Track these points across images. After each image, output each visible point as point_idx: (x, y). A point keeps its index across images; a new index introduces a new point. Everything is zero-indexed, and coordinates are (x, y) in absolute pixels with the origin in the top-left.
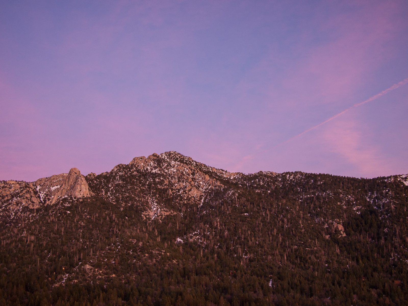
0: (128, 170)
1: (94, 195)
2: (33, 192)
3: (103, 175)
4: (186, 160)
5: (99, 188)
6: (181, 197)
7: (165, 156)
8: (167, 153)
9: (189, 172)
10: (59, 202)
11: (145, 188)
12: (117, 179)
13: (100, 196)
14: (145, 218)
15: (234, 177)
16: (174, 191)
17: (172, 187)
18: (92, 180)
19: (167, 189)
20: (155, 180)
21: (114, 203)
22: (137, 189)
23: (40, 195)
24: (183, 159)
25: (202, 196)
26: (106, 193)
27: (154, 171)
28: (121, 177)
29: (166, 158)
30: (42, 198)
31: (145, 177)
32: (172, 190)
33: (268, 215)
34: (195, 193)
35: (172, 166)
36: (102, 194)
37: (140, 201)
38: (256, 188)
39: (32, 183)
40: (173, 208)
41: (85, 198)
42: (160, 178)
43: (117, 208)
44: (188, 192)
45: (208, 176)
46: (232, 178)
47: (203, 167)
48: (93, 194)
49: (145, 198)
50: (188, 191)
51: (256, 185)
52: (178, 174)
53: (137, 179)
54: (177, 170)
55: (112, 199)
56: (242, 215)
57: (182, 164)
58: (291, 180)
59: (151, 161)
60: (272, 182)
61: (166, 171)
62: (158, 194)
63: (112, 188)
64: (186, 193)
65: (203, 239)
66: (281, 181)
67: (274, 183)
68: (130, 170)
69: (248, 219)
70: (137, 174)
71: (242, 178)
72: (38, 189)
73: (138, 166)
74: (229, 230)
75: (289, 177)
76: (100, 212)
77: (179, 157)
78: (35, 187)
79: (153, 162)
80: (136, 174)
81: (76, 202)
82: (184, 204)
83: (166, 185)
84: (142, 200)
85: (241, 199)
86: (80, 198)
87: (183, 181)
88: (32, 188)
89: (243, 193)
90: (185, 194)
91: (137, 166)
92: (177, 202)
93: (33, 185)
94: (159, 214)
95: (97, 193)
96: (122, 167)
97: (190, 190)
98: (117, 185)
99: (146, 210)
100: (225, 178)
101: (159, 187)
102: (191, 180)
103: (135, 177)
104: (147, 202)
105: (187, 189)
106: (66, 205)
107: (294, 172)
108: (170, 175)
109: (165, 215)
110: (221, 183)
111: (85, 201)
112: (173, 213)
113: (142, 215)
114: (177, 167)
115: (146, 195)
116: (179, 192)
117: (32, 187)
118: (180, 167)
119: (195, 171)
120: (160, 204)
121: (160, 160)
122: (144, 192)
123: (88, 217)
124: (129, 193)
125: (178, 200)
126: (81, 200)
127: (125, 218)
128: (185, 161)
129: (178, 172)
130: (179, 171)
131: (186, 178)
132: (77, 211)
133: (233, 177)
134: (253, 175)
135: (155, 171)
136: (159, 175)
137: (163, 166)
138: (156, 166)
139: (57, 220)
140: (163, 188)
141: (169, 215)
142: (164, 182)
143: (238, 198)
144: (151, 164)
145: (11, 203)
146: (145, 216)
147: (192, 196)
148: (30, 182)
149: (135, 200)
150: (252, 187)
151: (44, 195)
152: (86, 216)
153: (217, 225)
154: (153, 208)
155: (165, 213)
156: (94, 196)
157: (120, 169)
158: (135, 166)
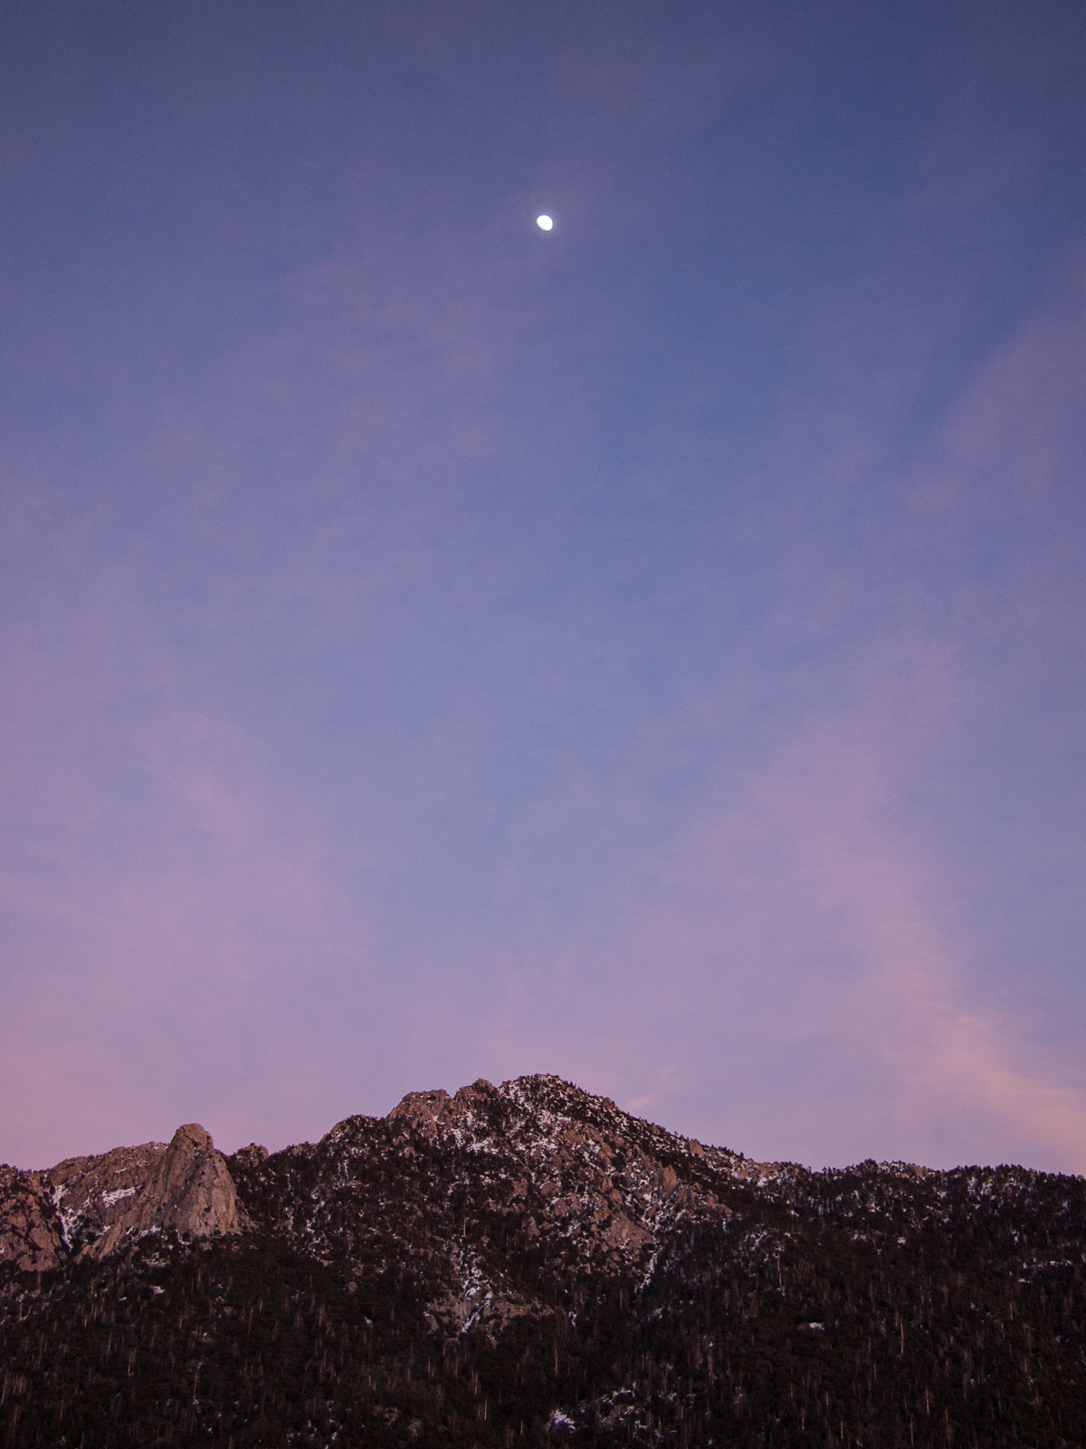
0: (384, 1137)
1: (256, 1227)
2: (38, 1208)
3: (292, 1155)
4: (592, 1110)
5: (274, 1202)
6: (573, 1250)
7: (519, 1093)
8: (524, 1081)
9: (602, 1155)
10: (127, 1251)
11: (442, 1208)
12: (342, 1173)
13: (275, 1233)
14: (435, 1326)
15: (770, 1178)
16: (547, 1226)
17: (540, 1211)
18: (251, 1173)
19: (523, 1216)
20: (479, 1179)
21: (326, 1263)
22: (412, 1212)
23: (63, 1221)
24: (584, 1104)
25: (652, 1247)
26: (299, 1222)
27: (476, 1147)
28: (355, 1163)
29: (522, 1100)
30: (69, 1232)
31: (442, 1169)
32: (540, 1219)
33: (898, 1333)
34: (624, 1235)
35: (541, 1131)
36: (285, 1228)
37: (420, 1258)
38: (854, 1224)
39: (38, 1177)
40: (542, 1289)
41: (223, 1240)
42: (496, 1175)
43: (336, 1282)
44: (599, 1233)
45: (672, 1171)
46: (760, 1184)
47: (655, 1139)
48: (252, 1224)
49: (439, 1249)
50: (598, 1227)
51: (851, 1214)
52: (564, 1161)
53: (412, 1175)
54: (560, 1144)
55: (319, 1247)
56: (801, 1327)
57: (579, 1124)
58: (985, 1198)
59: (468, 1108)
60: (911, 1203)
61: (521, 1147)
62: (488, 1236)
63: (323, 1203)
64: (591, 1234)
65: (650, 1417)
66: (945, 1202)
67: (921, 1211)
68: (389, 1141)
69: (822, 1346)
70: (415, 1155)
71: (799, 1183)
72: (56, 1198)
73: (420, 1125)
74: (749, 1386)
75: (978, 1186)
76: (273, 1293)
77: (570, 1096)
78: (48, 1190)
79: (473, 1114)
80: (411, 1154)
81: (188, 1251)
82: (583, 1278)
83: (517, 1200)
85: (795, 1267)
86: (204, 1239)
87: (581, 1190)
88: (35, 1194)
89: (802, 1241)
90: (587, 1237)
91: (414, 1126)
92: (556, 1269)
93: (41, 1183)
94: (487, 1313)
95: (265, 1219)
96: (362, 1126)
98: (340, 1195)
99: (442, 1295)
100: (735, 1181)
101: (494, 1208)
102: (611, 1184)
103: (405, 1165)
104: (447, 1261)
105: (596, 1218)
106: (153, 1263)
107: (993, 1167)
108: (534, 1162)
109: (512, 1315)
110: (720, 1202)
111: (221, 1250)
112: (541, 1310)
113: (427, 1315)
114: (561, 1133)
115: (445, 1237)
116: (564, 1229)
117: (36, 1189)
118: (572, 1133)
119: (625, 1151)
120: (494, 1273)
121: (498, 1106)
122: (437, 1226)
123: (228, 1310)
124: (382, 1226)
125: (560, 1260)
126: (206, 1247)
127: (364, 1321)
128: (590, 1113)
129: (564, 1152)
130: (568, 1148)
131: (592, 1177)
132: (188, 1289)
133: (765, 1179)
134: (839, 1173)
135: (479, 1145)
136: (491, 1163)
137: (510, 1128)
138: (484, 1128)
139: (113, 1318)
140: (506, 1210)
141: (525, 1316)
142: (513, 1189)
143: (785, 1261)
144: (465, 1121)
146: (438, 1315)
147: (614, 1246)
148: (30, 1171)
149: (404, 1253)
150: (840, 1219)
151: (74, 1222)
152: (220, 1307)
153: (705, 1364)
154: (468, 1288)
155: (509, 1310)
156: (254, 1234)
157: (354, 1134)
158: (408, 1125)
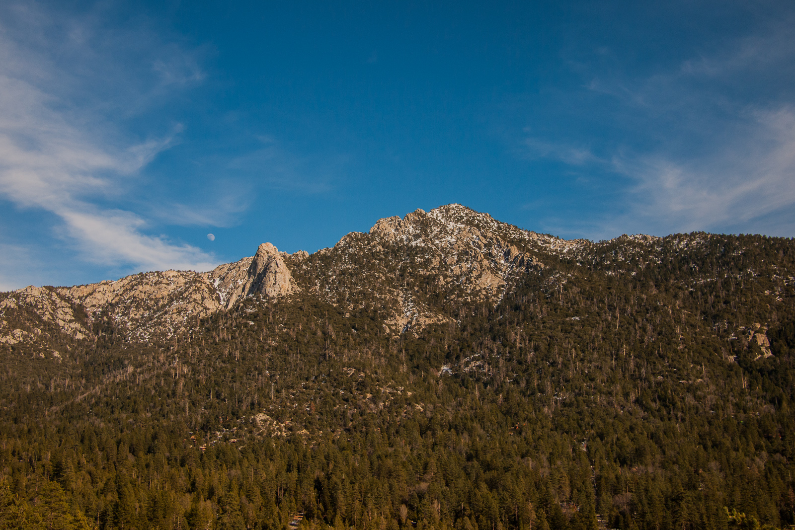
0: (366, 242)
1: (301, 290)
3: (320, 255)
6: (461, 291)
7: (439, 215)
8: (442, 208)
9: (480, 243)
11: (395, 275)
14: (388, 331)
15: (571, 247)
16: (449, 280)
17: (446, 272)
19: (436, 275)
20: (414, 259)
21: (335, 305)
22: (378, 278)
23: (221, 295)
24: (473, 217)
25: (503, 286)
27: (414, 243)
29: (439, 218)
30: (224, 300)
31: (396, 255)
32: (445, 277)
33: (617, 318)
34: (488, 281)
35: (448, 233)
36: (315, 290)
37: (382, 299)
39: (207, 274)
40: (444, 310)
41: (283, 298)
42: (424, 256)
43: (339, 313)
44: (475, 281)
45: (515, 247)
46: (565, 251)
47: (511, 232)
48: (299, 289)
49: (392, 295)
50: (475, 278)
53: (381, 260)
54: (458, 239)
55: (331, 298)
56: (568, 319)
57: (468, 227)
59: (410, 224)
61: (437, 242)
62: (418, 286)
63: (334, 277)
64: (471, 282)
67: (645, 258)
68: (369, 244)
70: (382, 250)
72: (216, 284)
73: (385, 235)
74: (536, 349)
76: (307, 320)
77: (467, 214)
78: (211, 281)
79: (413, 227)
80: (380, 249)
81: (266, 304)
82: (466, 303)
83: (433, 268)
84: (385, 298)
85: (570, 291)
86: (273, 298)
87: (467, 260)
88: (205, 283)
89: (577, 278)
90: (469, 284)
91: (382, 235)
92: (452, 300)
93: (208, 278)
94: (414, 323)
95: (305, 287)
96: (355, 237)
97: (479, 276)
98: (343, 273)
99: (392, 316)
100: (552, 251)
101: (422, 273)
102: (482, 257)
103: (377, 255)
104: (396, 300)
105: (475, 274)
106: (249, 311)
107: (688, 233)
108: (443, 248)
109: (427, 323)
110: (538, 261)
111: (282, 303)
112: (442, 320)
113: (384, 326)
114: (459, 233)
115: (396, 289)
116: (457, 280)
117: (206, 281)
118: (464, 233)
120: (420, 304)
122: (392, 283)
123: (285, 330)
124: (363, 285)
125: (454, 296)
126: (275, 301)
127: (351, 331)
128: (477, 221)
129: (459, 242)
130: (462, 241)
131: (473, 254)
132: (265, 321)
133: (568, 249)
134: (607, 242)
136: (423, 251)
137: (431, 233)
138: (418, 234)
140: (428, 273)
141: (433, 324)
142: (432, 263)
144: (409, 231)
145: (169, 311)
146: (389, 326)
147: (483, 287)
148: (202, 273)
151: (226, 295)
152: (280, 330)
154: (406, 312)
155: (425, 321)
156: (299, 294)
157: (351, 242)
158: (379, 235)
